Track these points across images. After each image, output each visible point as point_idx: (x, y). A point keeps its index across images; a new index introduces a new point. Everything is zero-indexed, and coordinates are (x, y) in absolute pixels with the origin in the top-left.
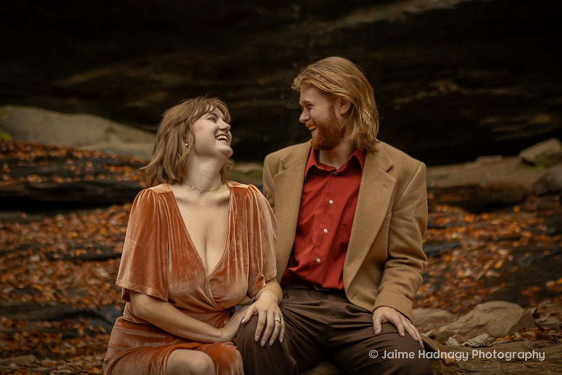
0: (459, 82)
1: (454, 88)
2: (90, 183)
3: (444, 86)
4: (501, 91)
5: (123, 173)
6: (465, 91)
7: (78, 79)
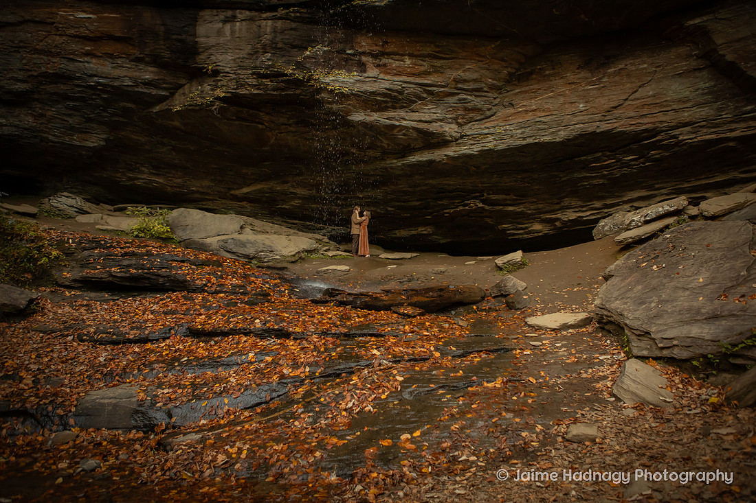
0: (483, 202)
1: (480, 205)
2: (153, 274)
3: (475, 204)
4: (511, 208)
5: (181, 268)
6: (487, 207)
7: (245, 190)
